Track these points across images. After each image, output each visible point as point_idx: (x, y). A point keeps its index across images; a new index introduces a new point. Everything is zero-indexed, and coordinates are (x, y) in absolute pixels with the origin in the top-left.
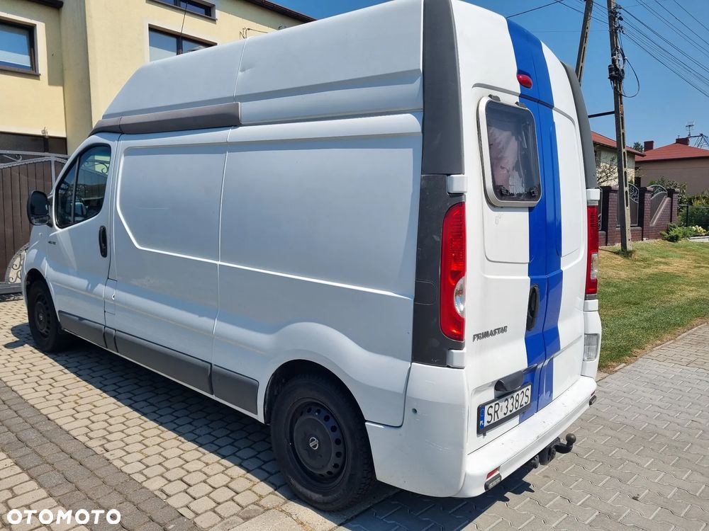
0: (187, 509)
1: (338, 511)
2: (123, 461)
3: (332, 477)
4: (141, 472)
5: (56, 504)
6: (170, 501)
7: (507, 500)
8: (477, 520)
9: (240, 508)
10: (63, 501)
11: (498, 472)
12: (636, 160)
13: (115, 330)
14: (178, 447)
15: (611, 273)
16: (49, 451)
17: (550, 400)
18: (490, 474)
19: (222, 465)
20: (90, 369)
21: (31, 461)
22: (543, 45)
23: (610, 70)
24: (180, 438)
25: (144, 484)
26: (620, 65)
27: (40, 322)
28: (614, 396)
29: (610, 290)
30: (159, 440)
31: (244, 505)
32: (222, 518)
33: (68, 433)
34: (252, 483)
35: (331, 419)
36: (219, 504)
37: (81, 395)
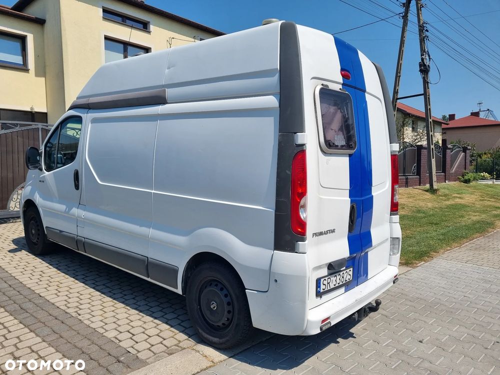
0: (132, 349)
1: (229, 348)
2: (90, 321)
3: (225, 326)
4: (102, 327)
5: (47, 346)
6: (121, 344)
7: (338, 342)
8: (318, 354)
9: (166, 348)
10: (52, 344)
11: (329, 321)
12: (443, 127)
13: (84, 238)
14: (126, 313)
15: (422, 204)
16: (41, 315)
17: (366, 279)
18: (323, 321)
19: (155, 323)
20: (66, 265)
21: (30, 321)
22: (359, 52)
23: (420, 66)
24: (127, 307)
25: (104, 334)
26: (427, 62)
27: (33, 235)
28: (415, 282)
29: (420, 215)
30: (114, 309)
31: (169, 346)
32: (155, 354)
33: (53, 304)
34: (174, 334)
35: (225, 290)
36: (153, 346)
37: (61, 282)
